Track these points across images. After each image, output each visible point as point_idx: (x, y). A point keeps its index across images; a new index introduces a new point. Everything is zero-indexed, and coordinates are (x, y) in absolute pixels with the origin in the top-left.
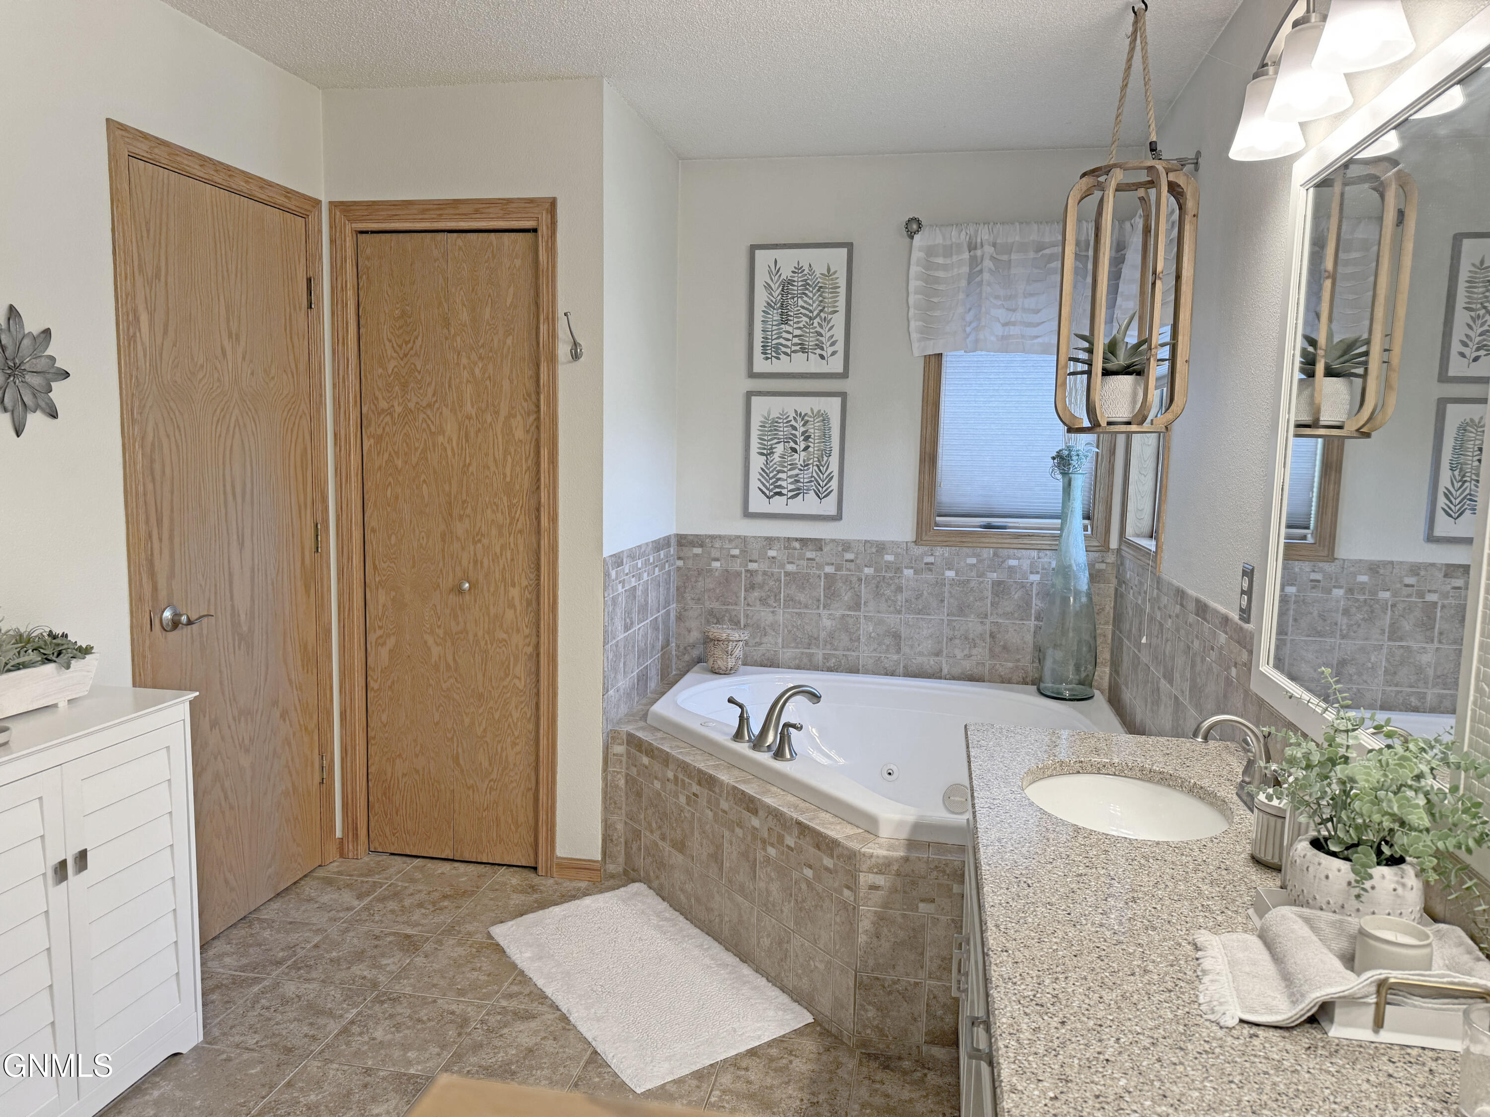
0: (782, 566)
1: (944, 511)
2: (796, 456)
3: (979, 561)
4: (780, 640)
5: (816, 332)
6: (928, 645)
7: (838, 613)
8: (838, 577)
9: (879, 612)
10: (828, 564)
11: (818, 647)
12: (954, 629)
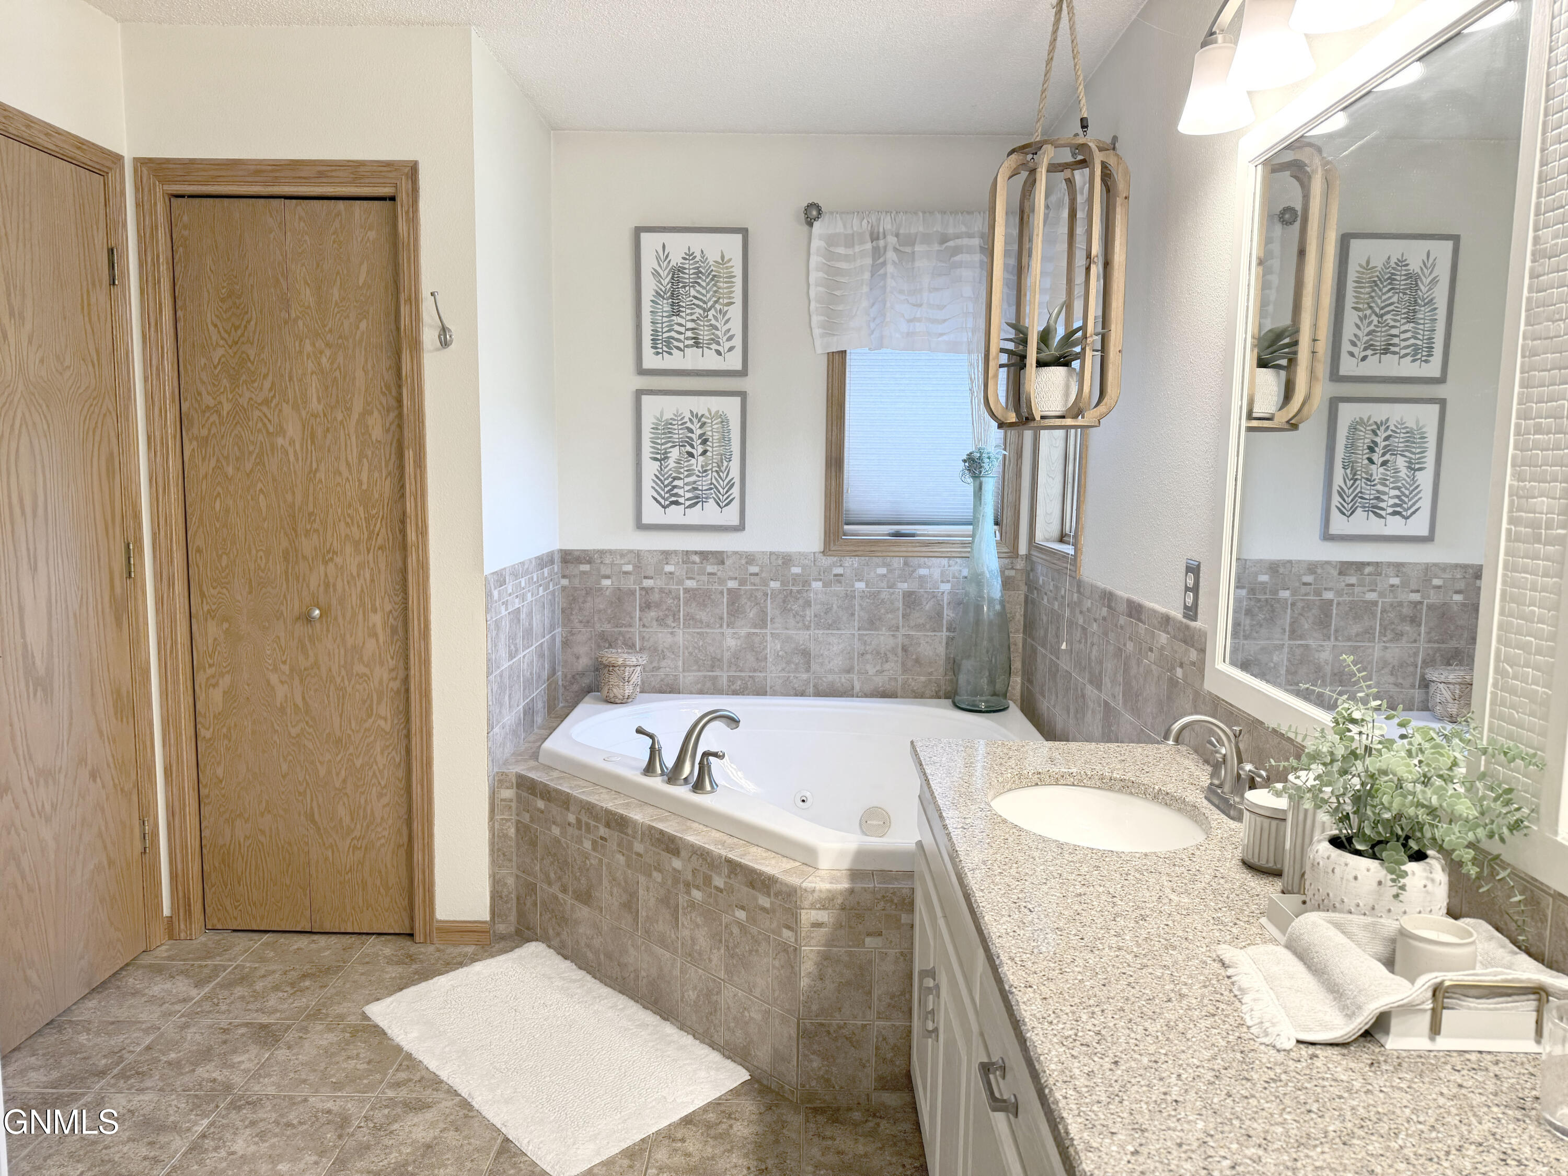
0: (680, 582)
1: (852, 519)
2: (693, 461)
3: (890, 571)
4: (680, 663)
5: (711, 325)
6: (838, 662)
7: (743, 632)
8: (742, 592)
9: (787, 629)
10: (731, 579)
11: (722, 670)
12: (865, 643)
